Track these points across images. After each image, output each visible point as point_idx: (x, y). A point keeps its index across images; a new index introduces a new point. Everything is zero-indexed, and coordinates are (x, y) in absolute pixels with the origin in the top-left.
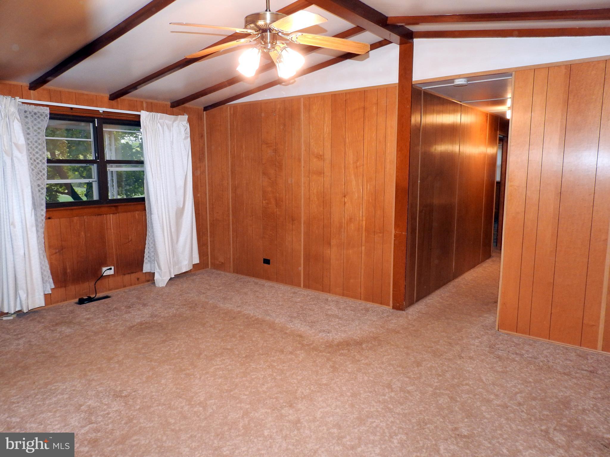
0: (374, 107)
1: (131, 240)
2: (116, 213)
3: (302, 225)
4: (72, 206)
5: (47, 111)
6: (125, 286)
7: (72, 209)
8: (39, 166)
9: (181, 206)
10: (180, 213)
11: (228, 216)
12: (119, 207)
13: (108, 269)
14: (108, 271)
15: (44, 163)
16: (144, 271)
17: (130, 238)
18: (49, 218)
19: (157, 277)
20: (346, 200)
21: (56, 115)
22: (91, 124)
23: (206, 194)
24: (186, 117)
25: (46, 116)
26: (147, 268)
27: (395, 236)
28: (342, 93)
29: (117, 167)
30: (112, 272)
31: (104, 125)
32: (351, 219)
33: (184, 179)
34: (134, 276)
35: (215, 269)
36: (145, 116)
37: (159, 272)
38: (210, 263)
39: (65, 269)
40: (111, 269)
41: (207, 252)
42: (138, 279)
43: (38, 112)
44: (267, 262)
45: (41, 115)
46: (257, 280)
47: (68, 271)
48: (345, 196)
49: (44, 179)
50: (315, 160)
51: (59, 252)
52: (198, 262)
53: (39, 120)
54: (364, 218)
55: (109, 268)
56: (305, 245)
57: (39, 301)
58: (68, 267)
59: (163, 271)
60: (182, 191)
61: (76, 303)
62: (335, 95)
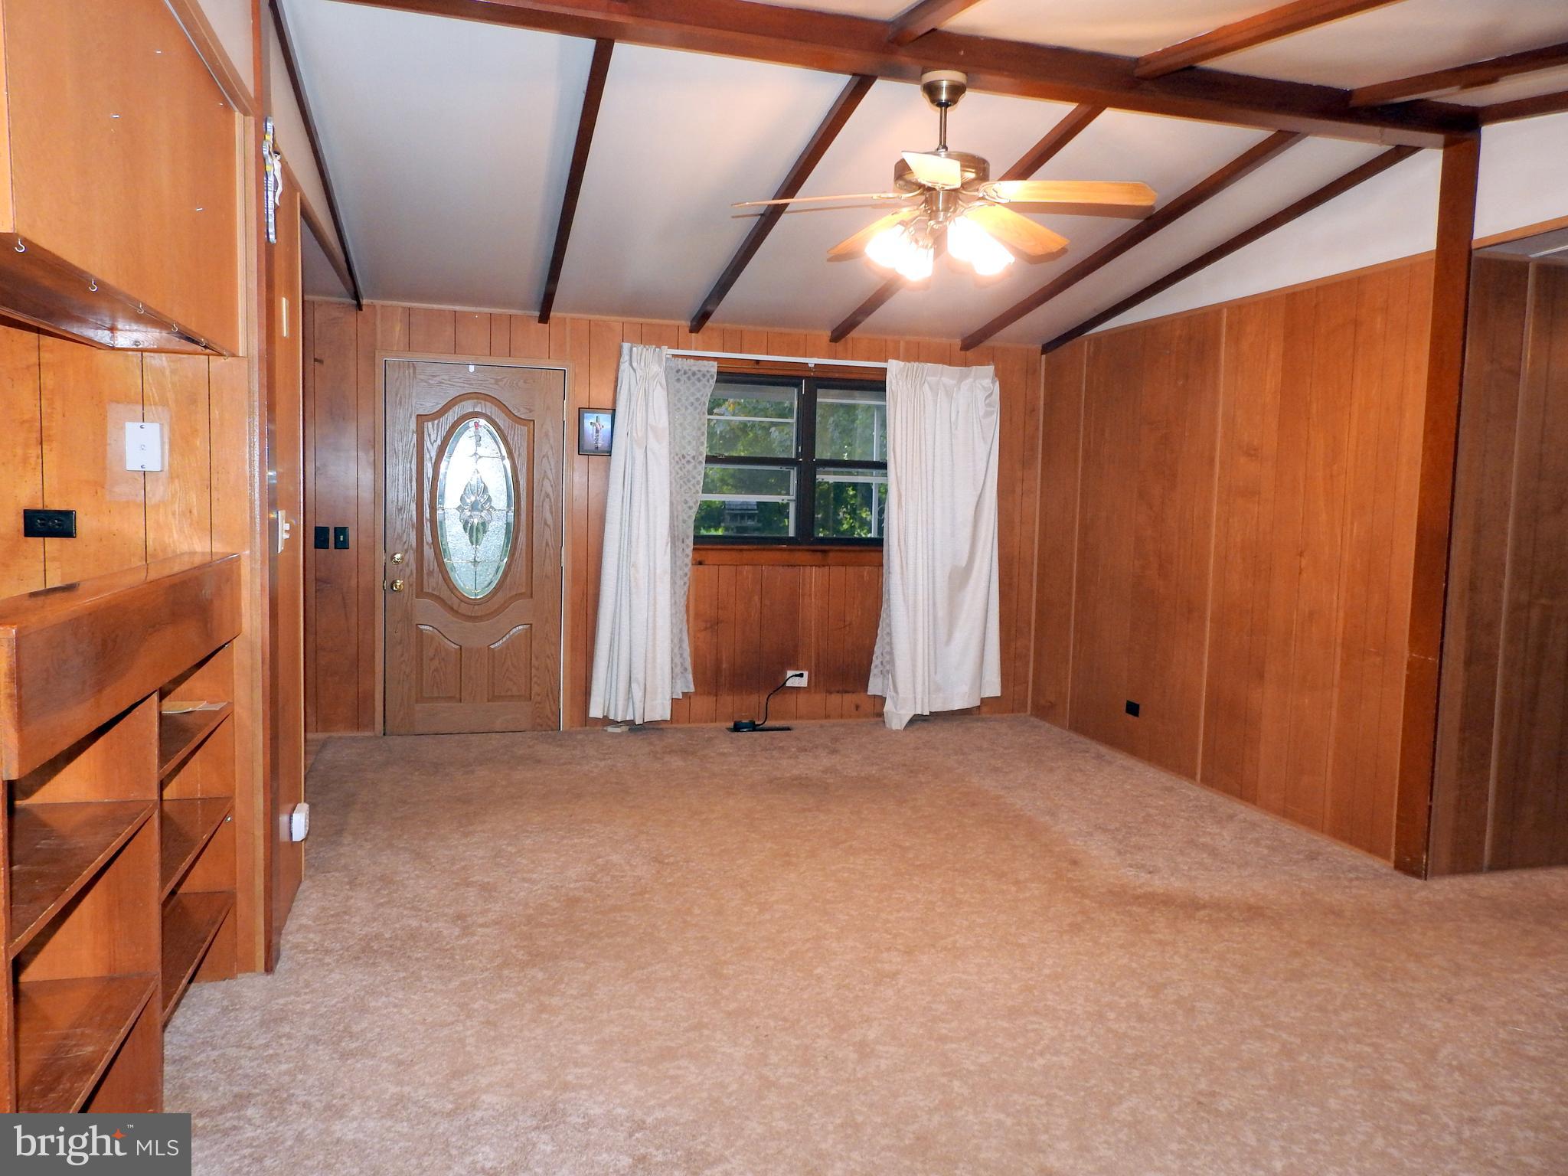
0: (1379, 319)
1: (850, 624)
2: (824, 566)
3: (1208, 624)
4: (743, 544)
5: (713, 367)
6: (827, 717)
7: (741, 550)
8: (690, 467)
9: (964, 563)
10: (960, 578)
11: (1070, 594)
12: (831, 555)
13: (796, 675)
14: (797, 680)
15: (700, 462)
16: (869, 693)
17: (848, 619)
18: (700, 563)
19: (888, 707)
20: (1304, 562)
21: (730, 376)
22: (796, 390)
23: (1033, 543)
24: (990, 369)
25: (712, 376)
26: (875, 687)
27: (1410, 665)
28: (1308, 290)
29: (835, 473)
30: (803, 682)
31: (819, 391)
32: (1311, 614)
33: (975, 504)
34: (849, 699)
35: (1037, 716)
36: (894, 369)
37: (892, 698)
38: (1029, 702)
39: (718, 662)
40: (801, 675)
41: (1026, 675)
42: (857, 707)
43: (699, 371)
44: (1133, 709)
45: (704, 376)
46: (1103, 750)
47: (724, 666)
48: (1301, 554)
49: (697, 492)
50: (1243, 460)
51: (711, 627)
52: (999, 694)
53: (699, 385)
54: (1341, 614)
55: (798, 672)
56: (1210, 676)
57: (660, 710)
58: (724, 658)
59: (900, 695)
60: (968, 530)
61: (729, 729)
62: (1294, 294)
